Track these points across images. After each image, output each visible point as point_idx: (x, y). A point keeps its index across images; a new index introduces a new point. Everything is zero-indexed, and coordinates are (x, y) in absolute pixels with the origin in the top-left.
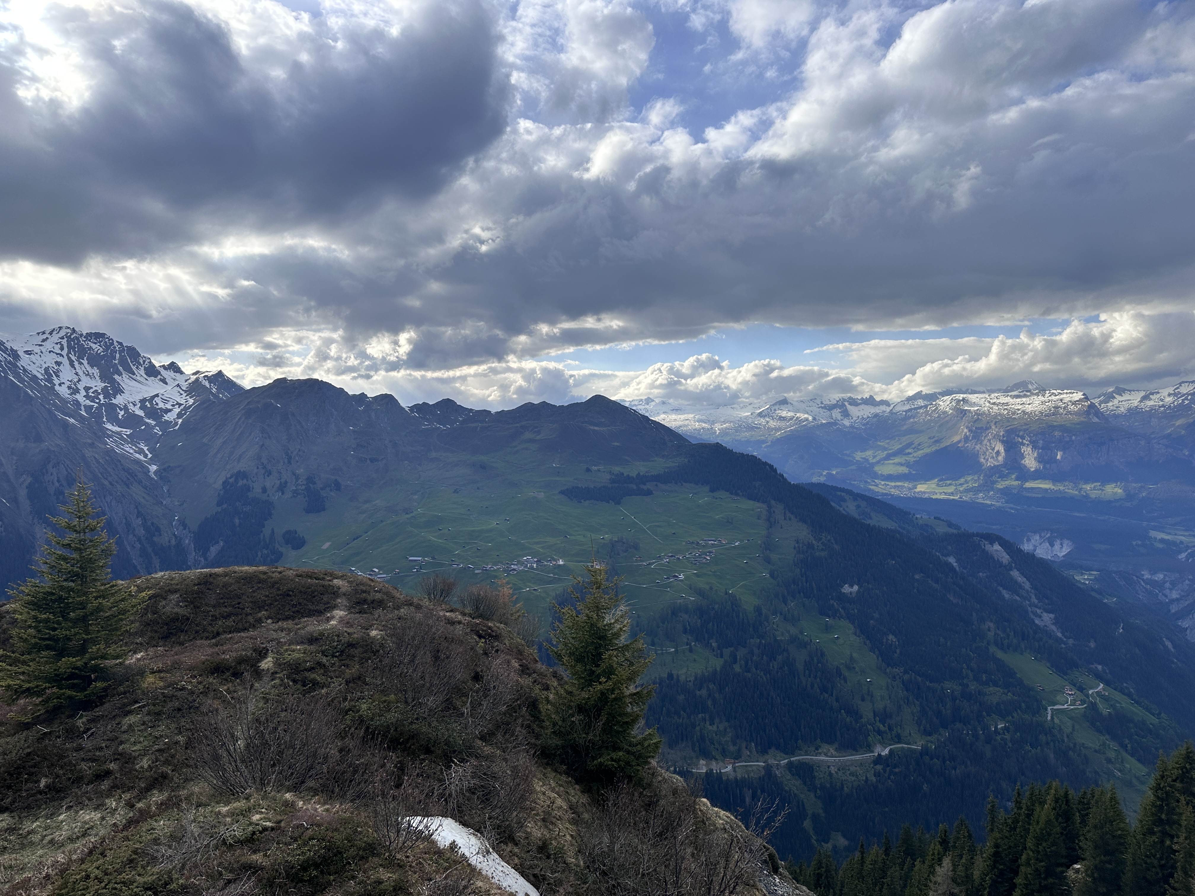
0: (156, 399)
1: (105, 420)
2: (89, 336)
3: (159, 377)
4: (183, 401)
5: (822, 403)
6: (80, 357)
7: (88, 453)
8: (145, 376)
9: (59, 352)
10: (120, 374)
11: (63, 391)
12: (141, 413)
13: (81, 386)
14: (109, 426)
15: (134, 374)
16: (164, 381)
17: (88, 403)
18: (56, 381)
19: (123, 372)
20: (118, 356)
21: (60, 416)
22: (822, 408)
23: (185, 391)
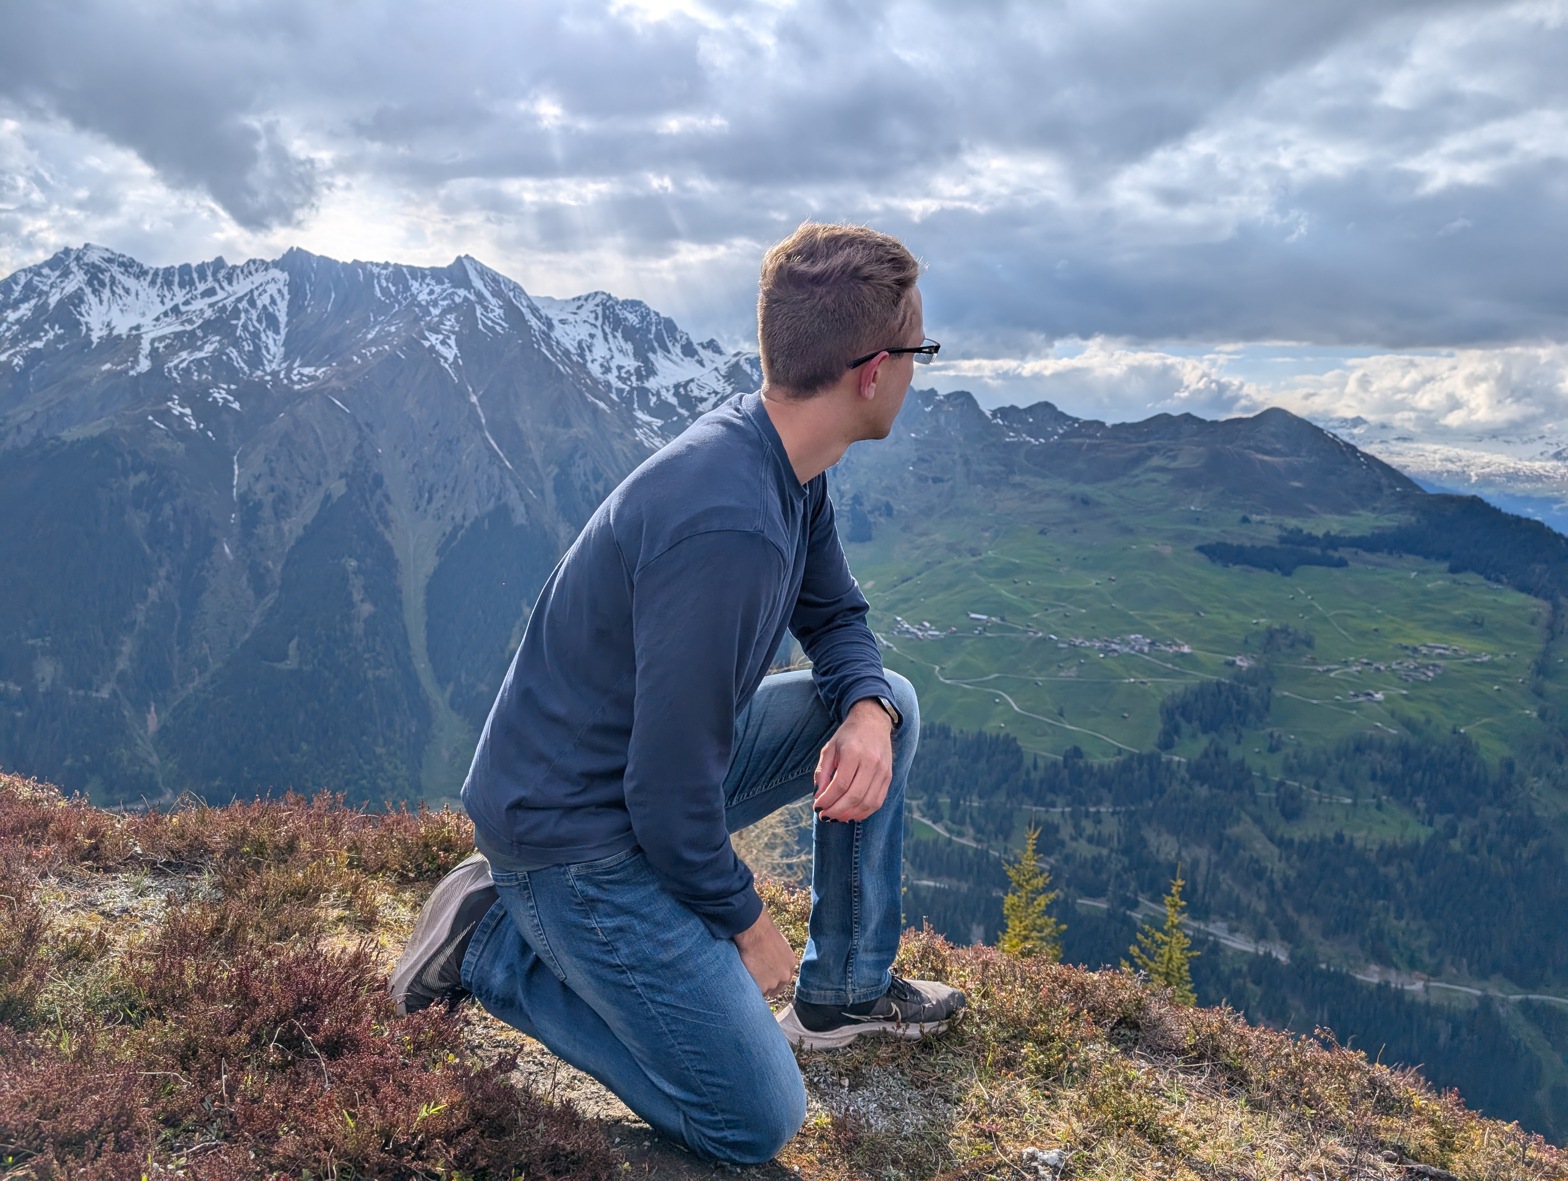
0: (691, 384)
1: (636, 406)
2: (626, 303)
3: (696, 357)
4: (719, 390)
6: (614, 330)
7: (617, 445)
8: (681, 355)
9: (593, 322)
10: (655, 352)
11: (595, 369)
12: (673, 401)
13: (613, 364)
14: (639, 414)
15: (669, 352)
16: (701, 363)
17: (620, 385)
18: (589, 357)
19: (659, 351)
20: (653, 329)
21: (591, 398)
23: (724, 377)
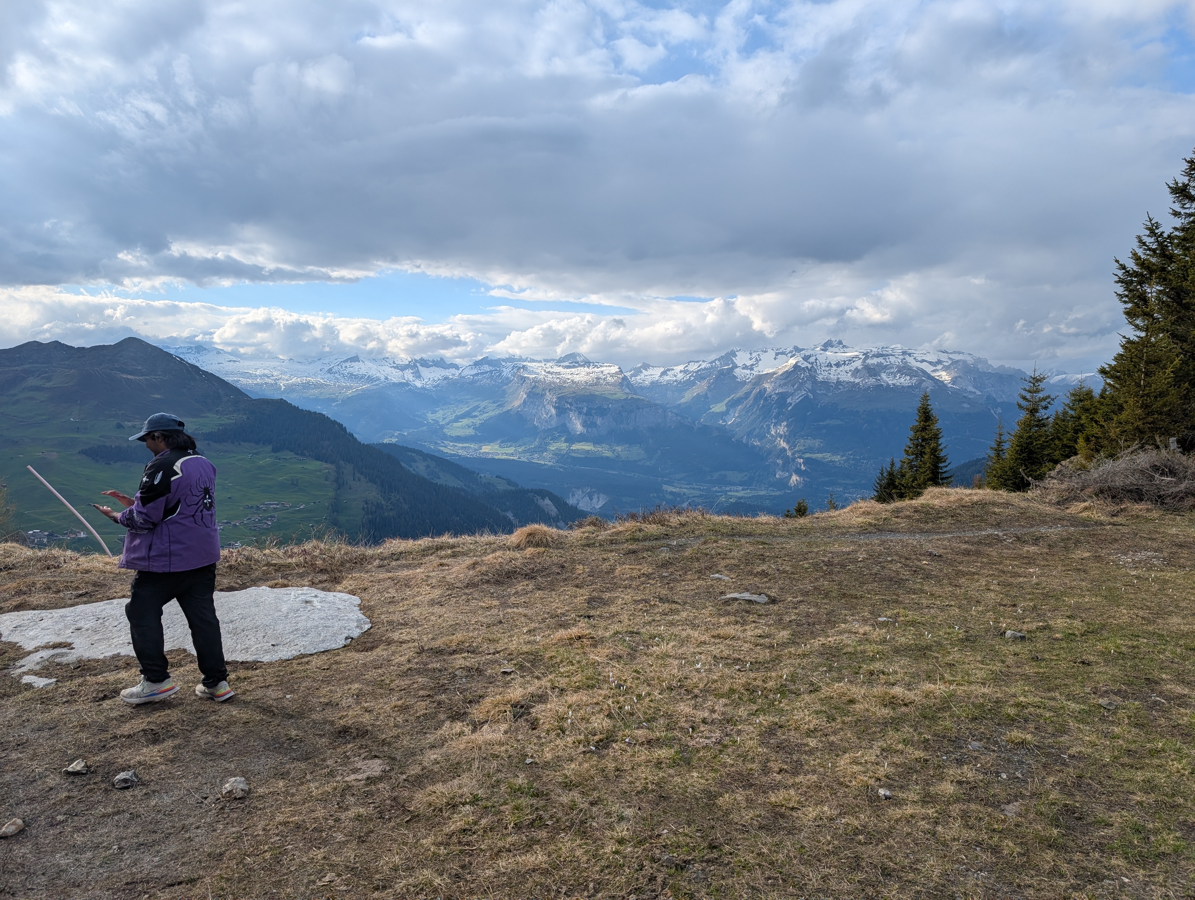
5: (394, 363)
22: (394, 367)
